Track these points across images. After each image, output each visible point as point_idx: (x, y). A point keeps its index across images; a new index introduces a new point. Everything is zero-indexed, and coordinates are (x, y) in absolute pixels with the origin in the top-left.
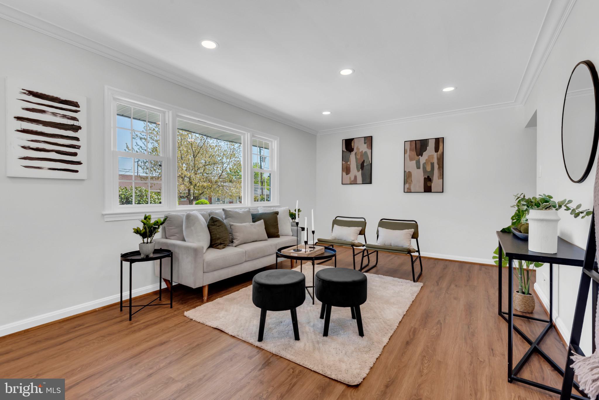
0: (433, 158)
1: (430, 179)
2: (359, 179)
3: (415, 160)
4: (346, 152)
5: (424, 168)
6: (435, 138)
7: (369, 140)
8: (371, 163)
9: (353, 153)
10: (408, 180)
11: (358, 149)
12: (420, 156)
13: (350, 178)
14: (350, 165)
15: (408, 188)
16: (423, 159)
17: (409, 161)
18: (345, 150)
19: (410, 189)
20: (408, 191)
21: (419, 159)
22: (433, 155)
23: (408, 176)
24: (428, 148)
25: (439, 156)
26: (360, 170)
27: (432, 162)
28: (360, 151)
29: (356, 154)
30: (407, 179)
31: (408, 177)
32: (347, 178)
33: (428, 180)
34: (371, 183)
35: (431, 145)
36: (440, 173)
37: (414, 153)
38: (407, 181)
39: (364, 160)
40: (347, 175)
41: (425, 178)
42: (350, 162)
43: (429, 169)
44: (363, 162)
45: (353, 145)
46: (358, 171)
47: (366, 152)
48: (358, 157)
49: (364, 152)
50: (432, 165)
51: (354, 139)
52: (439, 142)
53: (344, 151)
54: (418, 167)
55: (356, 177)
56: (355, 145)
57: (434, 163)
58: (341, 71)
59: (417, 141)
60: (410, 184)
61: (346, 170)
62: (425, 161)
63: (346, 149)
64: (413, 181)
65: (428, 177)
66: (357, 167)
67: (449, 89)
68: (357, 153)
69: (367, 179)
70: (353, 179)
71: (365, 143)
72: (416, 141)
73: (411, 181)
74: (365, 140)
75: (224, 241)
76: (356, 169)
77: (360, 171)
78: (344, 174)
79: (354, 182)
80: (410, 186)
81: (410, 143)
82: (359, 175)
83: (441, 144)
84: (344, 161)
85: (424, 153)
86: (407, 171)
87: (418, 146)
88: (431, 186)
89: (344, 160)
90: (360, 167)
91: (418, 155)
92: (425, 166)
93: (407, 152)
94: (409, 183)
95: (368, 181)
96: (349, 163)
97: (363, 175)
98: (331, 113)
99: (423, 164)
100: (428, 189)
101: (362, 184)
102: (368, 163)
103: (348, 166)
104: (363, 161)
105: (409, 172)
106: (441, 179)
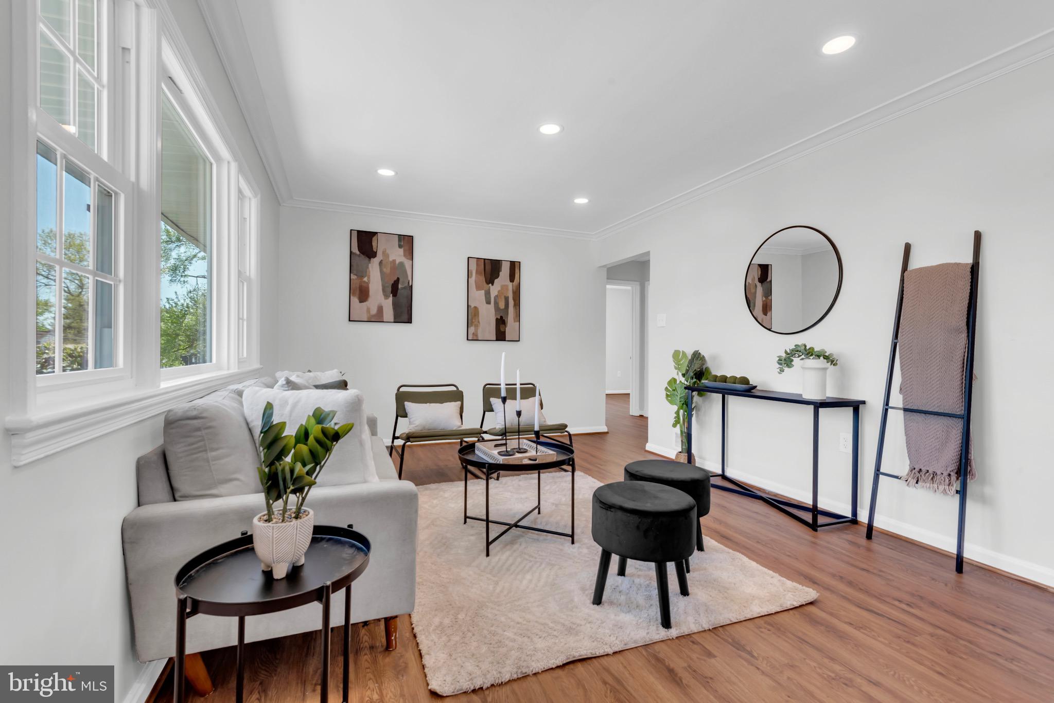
0: (507, 289)
1: (504, 320)
2: (389, 313)
3: (483, 290)
4: (359, 256)
5: (496, 303)
6: (510, 261)
7: (407, 242)
8: (412, 285)
9: (375, 262)
10: (474, 321)
11: (384, 253)
12: (490, 285)
13: (368, 310)
14: (368, 283)
15: (473, 333)
16: (495, 290)
17: (475, 290)
18: (358, 253)
19: (477, 336)
20: (473, 337)
21: (489, 289)
22: (507, 286)
23: (473, 314)
24: (500, 273)
25: (515, 289)
26: (390, 296)
27: (507, 296)
28: (391, 259)
29: (381, 263)
30: (472, 319)
31: (472, 316)
32: (360, 309)
33: (501, 322)
34: (409, 321)
35: (505, 271)
36: (516, 312)
37: (482, 279)
38: (472, 322)
39: (398, 279)
40: (361, 301)
41: (497, 319)
42: (369, 278)
43: (502, 305)
44: (398, 280)
45: (374, 244)
46: (386, 297)
47: (401, 264)
48: (387, 270)
49: (397, 262)
50: (507, 299)
51: (377, 233)
52: (514, 266)
53: (355, 254)
54: (488, 302)
55: (380, 309)
56: (380, 245)
57: (508, 297)
59: (486, 260)
60: (477, 326)
61: (360, 292)
62: (496, 293)
63: (359, 250)
64: (480, 321)
65: (501, 317)
66: (384, 290)
68: (383, 262)
69: (404, 314)
70: (374, 311)
71: (400, 246)
72: (484, 259)
73: (479, 322)
74: (400, 240)
76: (382, 293)
77: (391, 299)
78: (355, 300)
79: (378, 318)
80: (476, 330)
81: (477, 261)
82: (388, 305)
83: (517, 271)
84: (356, 275)
85: (496, 281)
86: (472, 306)
87: (488, 267)
88: (505, 332)
89: (355, 272)
90: (390, 289)
91: (488, 283)
92: (497, 301)
93: (472, 275)
94: (475, 327)
95: (405, 317)
96: (365, 279)
97: (396, 306)
98: (396, 174)
99: (495, 298)
100: (501, 336)
101: (394, 322)
102: (406, 284)
103: (363, 284)
104: (396, 279)
105: (475, 307)
106: (517, 322)
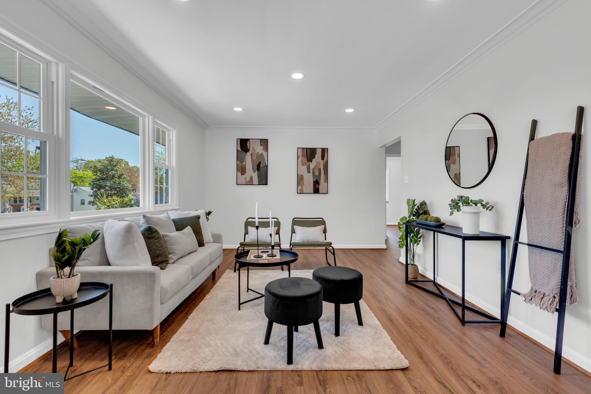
0: (320, 164)
1: (318, 182)
2: (256, 180)
3: (306, 165)
4: (241, 152)
5: (313, 173)
6: (322, 148)
7: (264, 143)
8: (267, 165)
9: (249, 154)
10: (301, 183)
11: (253, 149)
12: (310, 162)
13: (246, 179)
14: (245, 165)
15: (300, 190)
16: (312, 165)
17: (301, 166)
18: (240, 150)
19: (302, 191)
20: (300, 192)
21: (309, 165)
22: (320, 162)
23: (300, 179)
24: (316, 155)
25: (324, 163)
26: (256, 171)
27: (320, 168)
28: (256, 152)
29: (251, 155)
30: (300, 182)
31: (300, 180)
32: (242, 178)
33: (316, 183)
34: (266, 184)
35: (319, 153)
36: (326, 177)
37: (306, 159)
38: (300, 183)
39: (260, 162)
40: (242, 175)
41: (314, 181)
42: (246, 162)
43: (317, 173)
44: (260, 163)
45: (248, 145)
46: (254, 172)
47: (262, 154)
48: (254, 158)
49: (260, 153)
50: (320, 170)
51: (249, 139)
52: (324, 151)
53: (239, 151)
54: (309, 172)
55: (251, 178)
56: (251, 145)
57: (321, 169)
58: (292, 74)
59: (307, 149)
60: (302, 186)
61: (241, 170)
62: (313, 167)
63: (241, 149)
64: (304, 183)
65: (317, 180)
66: (253, 168)
67: (350, 111)
68: (253, 154)
69: (263, 180)
70: (248, 179)
71: (261, 145)
72: (306, 148)
73: (303, 183)
74: (261, 142)
75: (166, 258)
76: (252, 170)
77: (257, 172)
78: (239, 174)
79: (250, 183)
80: (302, 188)
81: (302, 149)
82: (255, 176)
83: (326, 153)
84: (240, 161)
85: (313, 160)
86: (300, 175)
87: (309, 153)
88: (319, 188)
89: (239, 160)
90: (256, 168)
91: (308, 161)
92: (314, 171)
93: (299, 157)
94: (301, 186)
95: (264, 182)
96: (244, 163)
97: (259, 176)
98: (243, 109)
99: (312, 169)
100: (316, 191)
101: (258, 185)
102: (264, 165)
103: (243, 166)
104: (259, 162)
105: (301, 175)
106: (326, 182)
